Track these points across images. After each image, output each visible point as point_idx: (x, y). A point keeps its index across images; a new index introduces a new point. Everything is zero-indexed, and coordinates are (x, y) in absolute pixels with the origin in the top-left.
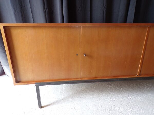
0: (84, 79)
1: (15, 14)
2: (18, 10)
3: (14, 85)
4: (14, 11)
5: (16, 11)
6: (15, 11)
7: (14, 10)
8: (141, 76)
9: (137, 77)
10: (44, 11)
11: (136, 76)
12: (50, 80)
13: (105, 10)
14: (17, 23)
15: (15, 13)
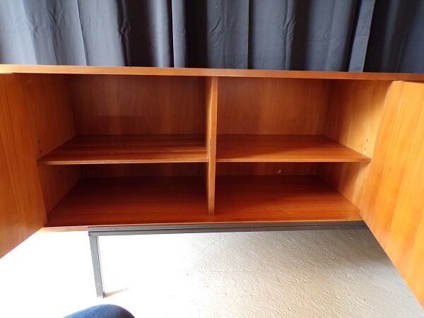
1: (35, 36)
2: (44, 25)
4: (33, 29)
5: (38, 30)
6: (36, 29)
7: (32, 26)
10: (120, 31)
13: (288, 33)
14: (39, 63)
15: (36, 34)
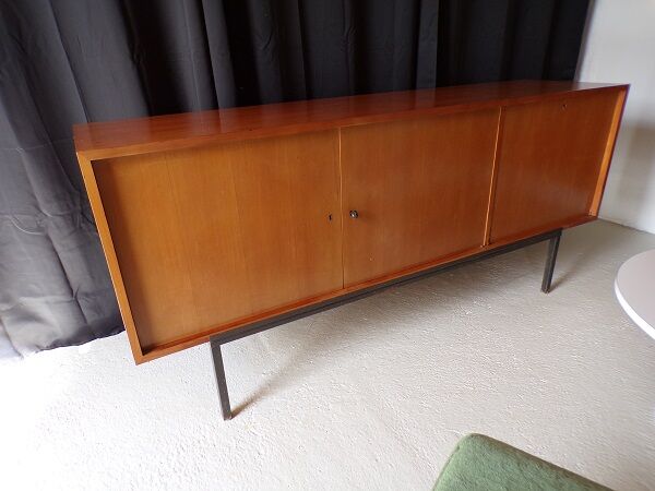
0: (353, 289)
3: (138, 363)
8: (493, 247)
9: (484, 249)
11: (482, 249)
12: (254, 318)
13: (349, 44)
